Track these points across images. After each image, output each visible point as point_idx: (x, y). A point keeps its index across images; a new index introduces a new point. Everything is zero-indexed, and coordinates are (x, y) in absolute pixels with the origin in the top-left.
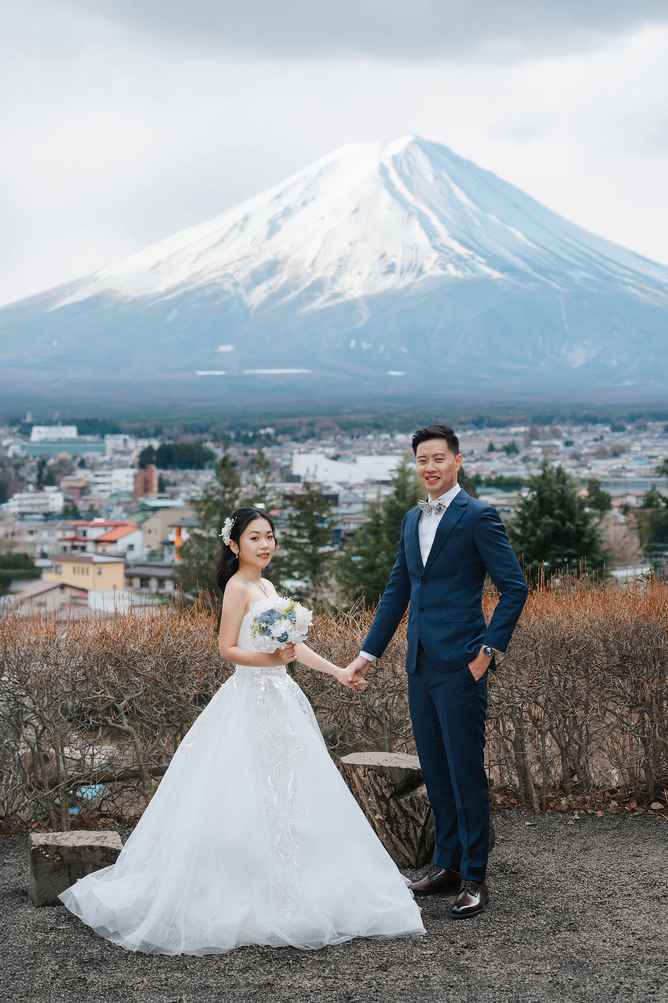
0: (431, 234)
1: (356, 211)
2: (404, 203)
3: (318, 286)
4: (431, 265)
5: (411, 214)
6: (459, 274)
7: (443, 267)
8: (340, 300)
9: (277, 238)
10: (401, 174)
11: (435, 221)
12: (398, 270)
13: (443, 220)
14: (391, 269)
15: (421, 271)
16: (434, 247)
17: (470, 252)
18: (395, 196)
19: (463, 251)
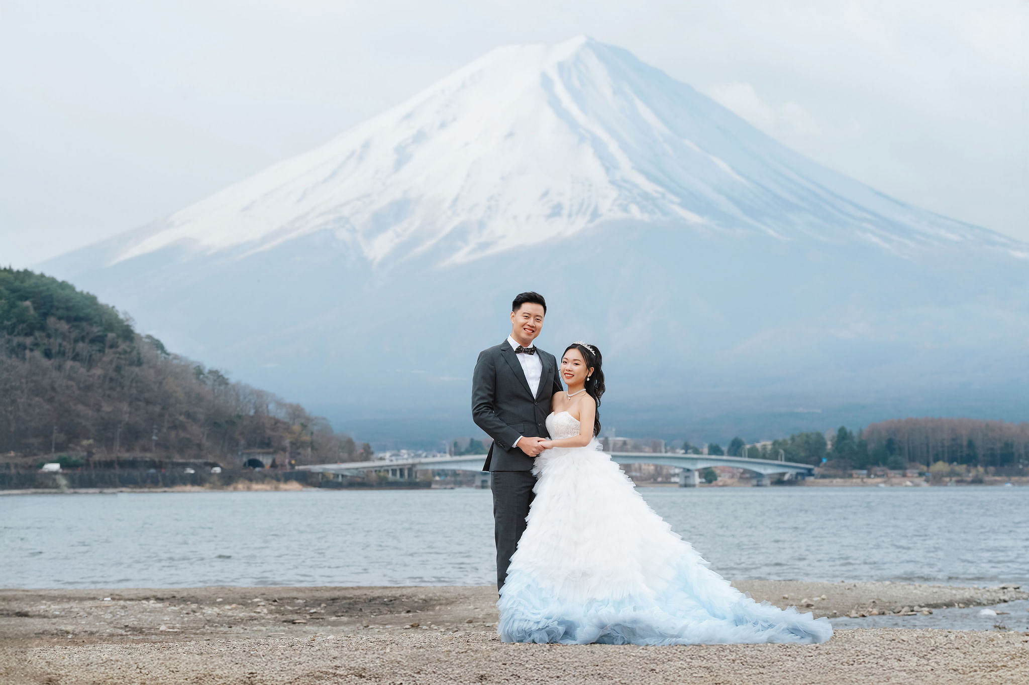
0: (609, 165)
1: (511, 134)
2: (573, 125)
3: (460, 234)
4: (609, 208)
5: (582, 139)
6: (646, 217)
7: (625, 209)
8: (490, 252)
9: (406, 169)
10: (569, 87)
11: (613, 148)
12: (565, 212)
13: (624, 147)
14: (556, 211)
15: (595, 214)
16: (613, 183)
17: (660, 189)
18: (562, 114)
19: (649, 187)
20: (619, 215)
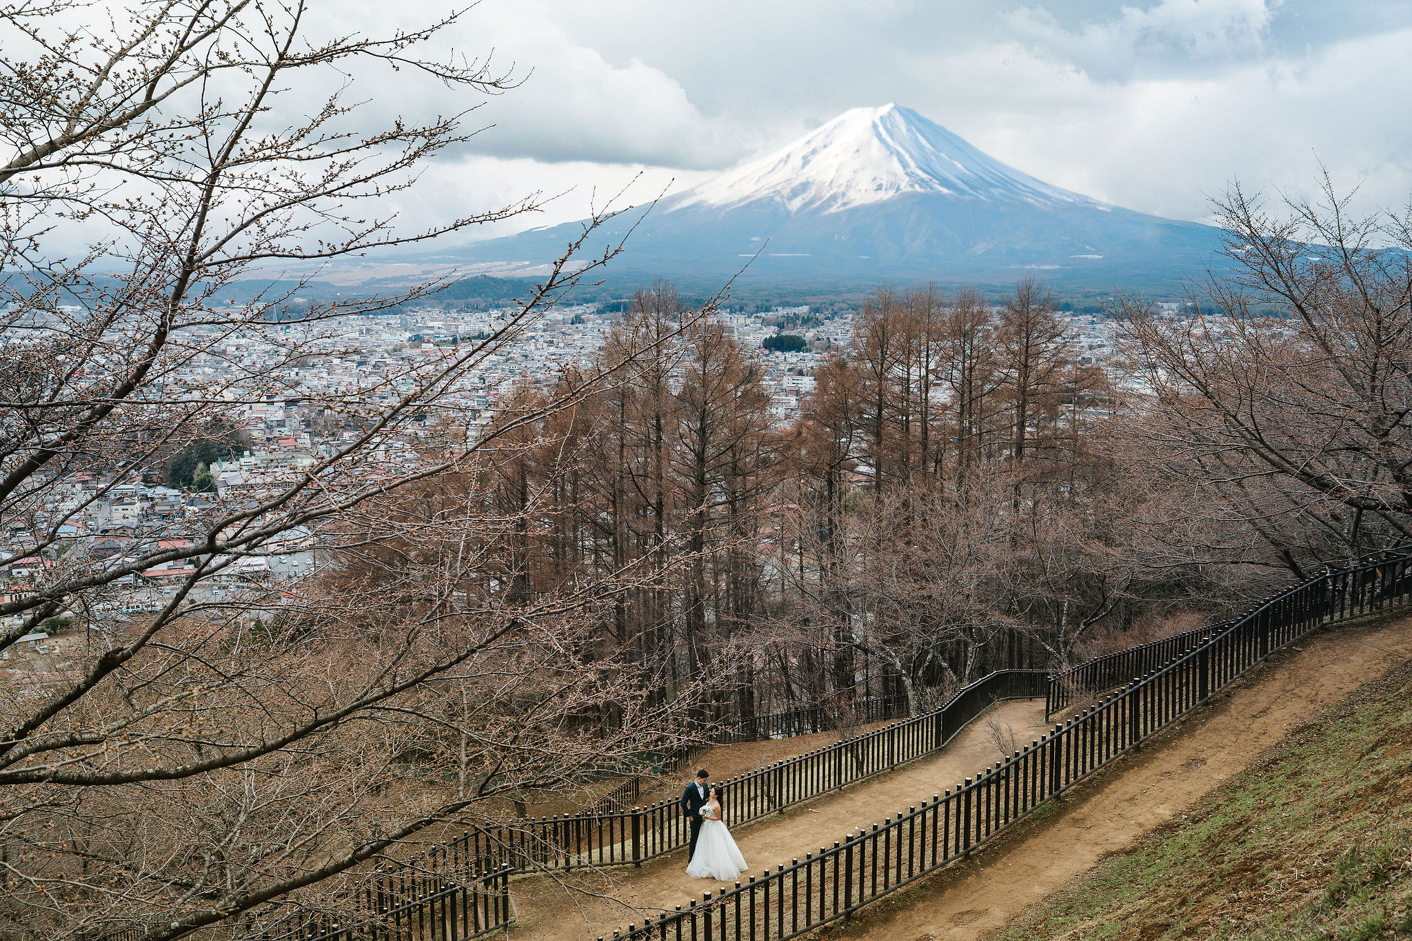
0: (905, 165)
1: (858, 151)
2: (888, 146)
3: (834, 198)
4: (905, 186)
5: (892, 153)
6: (922, 190)
7: (912, 186)
8: (847, 207)
9: (808, 167)
10: (886, 128)
11: (907, 157)
12: (884, 188)
13: (912, 157)
14: (879, 188)
15: (898, 189)
16: (906, 174)
17: (929, 177)
18: (882, 141)
19: (924, 176)
20: (910, 189)
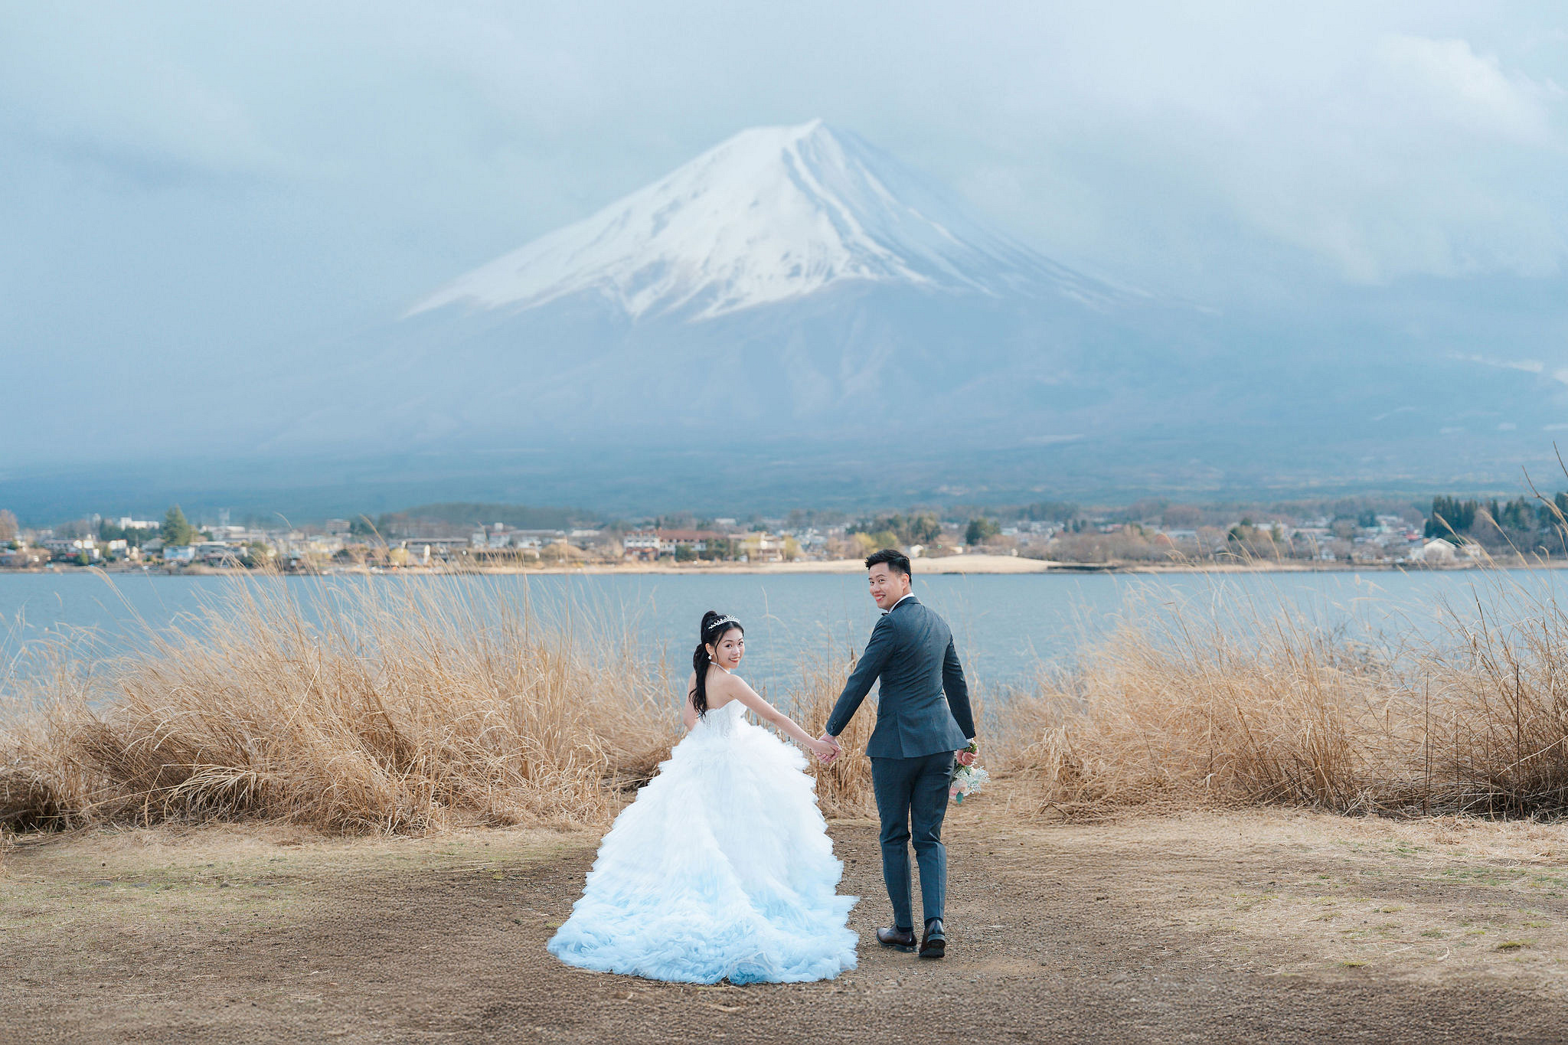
0: (842, 230)
1: (755, 204)
2: (810, 196)
3: (711, 291)
4: (842, 268)
5: (818, 208)
6: (875, 277)
7: (856, 269)
8: (736, 307)
9: (663, 235)
10: (807, 162)
11: (846, 215)
12: (804, 272)
13: (856, 215)
14: (796, 272)
15: (830, 274)
16: (846, 246)
17: (888, 252)
18: (801, 185)
19: (877, 250)
20: (852, 275)
